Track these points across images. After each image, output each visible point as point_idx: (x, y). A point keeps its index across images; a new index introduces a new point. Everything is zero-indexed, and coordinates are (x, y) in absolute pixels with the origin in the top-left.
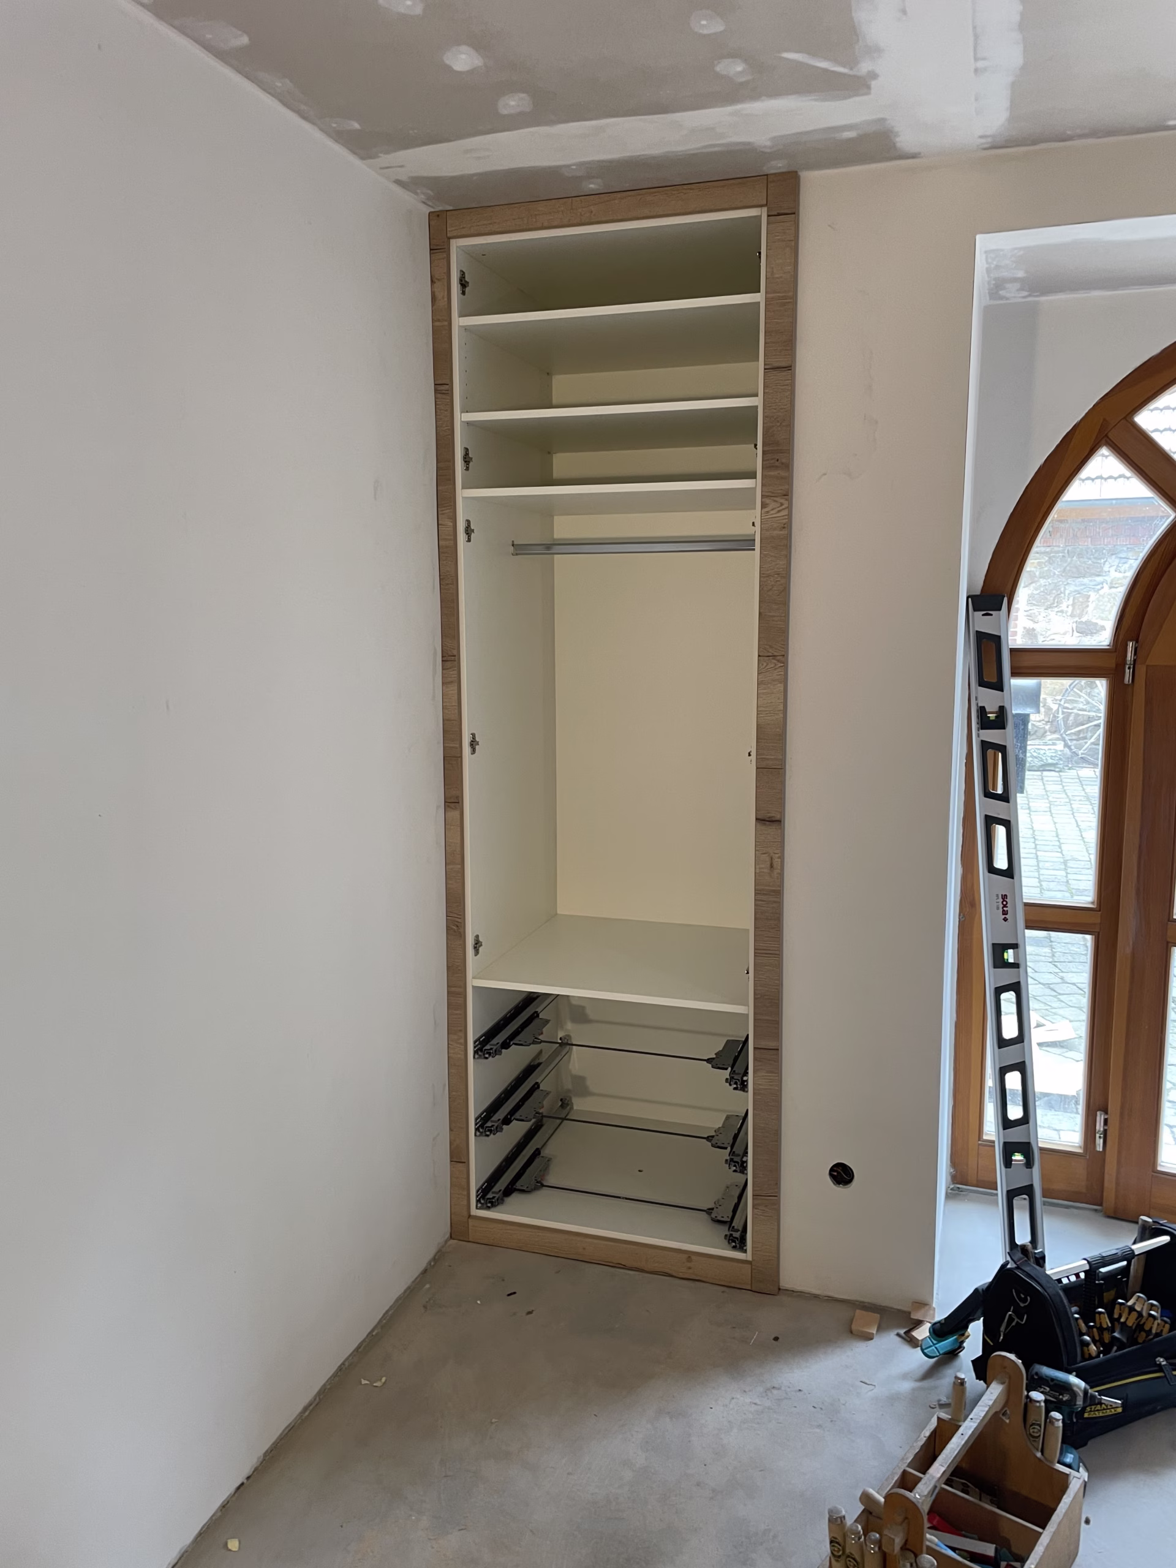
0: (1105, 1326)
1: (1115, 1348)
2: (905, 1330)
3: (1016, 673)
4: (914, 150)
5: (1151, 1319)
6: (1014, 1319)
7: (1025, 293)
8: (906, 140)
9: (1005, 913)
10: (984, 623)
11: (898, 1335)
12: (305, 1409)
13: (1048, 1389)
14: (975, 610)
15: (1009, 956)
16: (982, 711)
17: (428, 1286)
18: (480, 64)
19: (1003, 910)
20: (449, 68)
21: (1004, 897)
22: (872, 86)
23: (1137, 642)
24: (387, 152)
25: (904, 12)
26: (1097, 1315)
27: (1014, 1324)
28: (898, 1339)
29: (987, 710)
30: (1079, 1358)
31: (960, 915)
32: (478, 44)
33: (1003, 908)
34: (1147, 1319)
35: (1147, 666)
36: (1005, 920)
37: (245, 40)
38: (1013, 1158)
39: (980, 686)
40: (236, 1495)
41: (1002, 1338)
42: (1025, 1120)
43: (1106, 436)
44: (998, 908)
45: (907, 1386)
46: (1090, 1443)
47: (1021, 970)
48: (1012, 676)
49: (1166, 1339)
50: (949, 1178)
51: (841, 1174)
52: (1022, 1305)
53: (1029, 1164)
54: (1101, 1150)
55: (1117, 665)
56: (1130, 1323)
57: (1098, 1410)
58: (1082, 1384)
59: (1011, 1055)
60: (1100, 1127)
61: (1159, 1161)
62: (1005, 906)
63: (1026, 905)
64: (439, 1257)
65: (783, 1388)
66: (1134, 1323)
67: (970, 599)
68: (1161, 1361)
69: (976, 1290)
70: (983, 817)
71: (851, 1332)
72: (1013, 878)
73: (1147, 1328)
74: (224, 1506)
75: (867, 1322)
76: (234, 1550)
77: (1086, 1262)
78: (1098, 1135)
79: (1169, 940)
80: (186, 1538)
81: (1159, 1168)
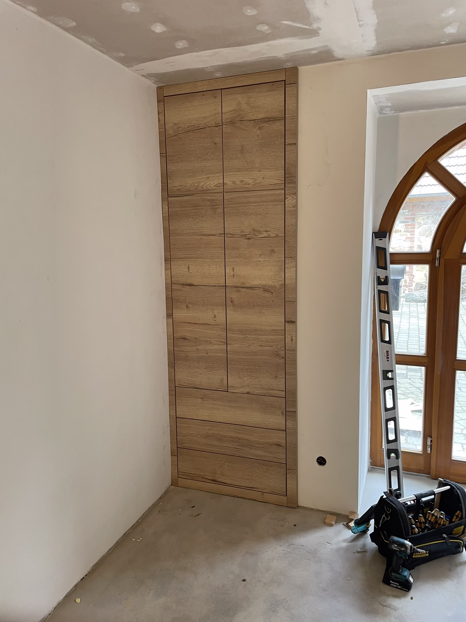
0: (422, 521)
1: (426, 530)
2: (346, 523)
3: (392, 263)
4: (341, 57)
5: (441, 519)
6: (385, 518)
7: (393, 112)
8: (338, 52)
9: (388, 358)
10: (379, 243)
11: (343, 524)
12: (110, 550)
13: (396, 545)
14: (376, 238)
15: (390, 375)
16: (378, 278)
17: (161, 503)
18: (165, 30)
19: (387, 357)
20: (154, 32)
21: (387, 352)
22: (320, 33)
23: (440, 250)
24: (136, 64)
25: (326, 4)
26: (419, 517)
27: (385, 520)
28: (344, 526)
29: (381, 278)
30: (410, 534)
31: (372, 359)
32: (164, 22)
33: (387, 356)
34: (439, 519)
35: (445, 259)
36: (388, 361)
37: (74, 24)
38: (391, 455)
39: (378, 268)
40: (81, 582)
41: (380, 525)
42: (396, 440)
43: (427, 168)
44: (385, 356)
45: (344, 545)
46: (416, 568)
47: (394, 380)
48: (390, 264)
49: (448, 527)
50: (369, 464)
51: (321, 461)
52: (388, 512)
53: (397, 458)
54: (430, 453)
55: (433, 259)
56: (432, 521)
57: (418, 555)
58: (410, 544)
59: (390, 414)
60: (429, 443)
61: (452, 456)
62: (388, 355)
63: (396, 355)
64: (166, 493)
65: (296, 544)
66: (434, 520)
67: (374, 234)
68: (445, 535)
69: (372, 506)
70: (379, 320)
71: (325, 523)
72: (391, 344)
73: (439, 522)
74: (76, 586)
75: (330, 519)
76: (78, 602)
77: (414, 496)
78: (428, 447)
79: (455, 368)
80: (61, 597)
81: (453, 459)
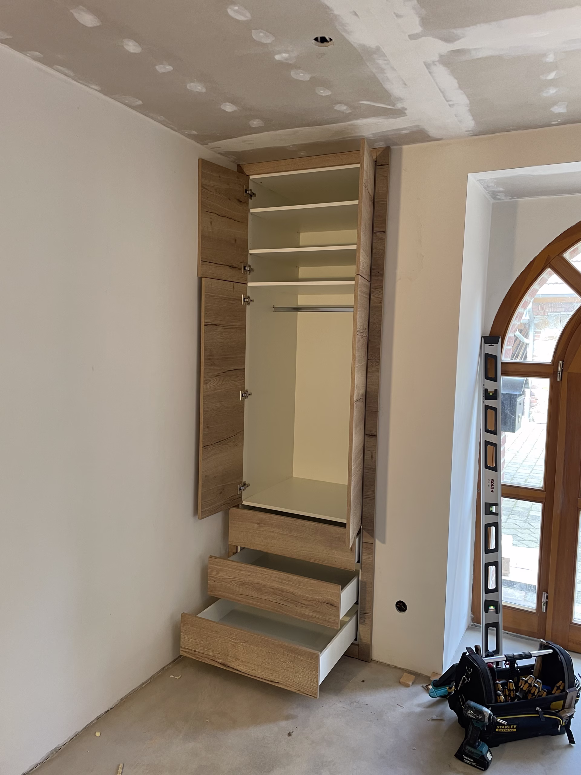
0: (512, 689)
1: (516, 700)
2: (426, 685)
3: (504, 373)
4: (439, 137)
5: (535, 688)
6: (466, 680)
7: (510, 197)
8: (433, 132)
9: (492, 488)
10: (490, 350)
11: (423, 687)
12: (143, 684)
13: (472, 712)
14: (485, 343)
15: (494, 509)
16: (486, 391)
18: (236, 109)
19: (491, 487)
20: (224, 111)
21: (492, 481)
22: (406, 113)
23: (563, 361)
24: (212, 142)
25: (405, 84)
26: (509, 683)
27: (466, 682)
28: (422, 688)
29: (489, 391)
30: (493, 701)
31: (477, 489)
32: (233, 102)
33: (491, 486)
34: (533, 688)
35: (568, 373)
36: (492, 491)
38: (489, 608)
39: (486, 379)
40: (105, 715)
41: (459, 688)
42: (496, 590)
43: (549, 263)
44: (489, 486)
45: (418, 710)
46: (500, 745)
47: (499, 516)
48: (501, 375)
49: (544, 698)
51: (401, 606)
52: (469, 673)
53: (497, 612)
54: (545, 611)
55: (554, 372)
56: (524, 689)
57: (503, 728)
58: (489, 712)
59: (491, 557)
60: (544, 599)
61: (573, 618)
62: (492, 485)
63: (502, 485)
65: (359, 703)
66: (527, 689)
67: (483, 338)
68: (538, 709)
69: (453, 665)
70: (484, 441)
71: (400, 683)
72: (497, 472)
73: (532, 692)
74: (98, 718)
75: (407, 678)
76: (97, 736)
77: (504, 656)
78: (543, 604)
79: (578, 507)
80: (79, 728)
81: (573, 622)
